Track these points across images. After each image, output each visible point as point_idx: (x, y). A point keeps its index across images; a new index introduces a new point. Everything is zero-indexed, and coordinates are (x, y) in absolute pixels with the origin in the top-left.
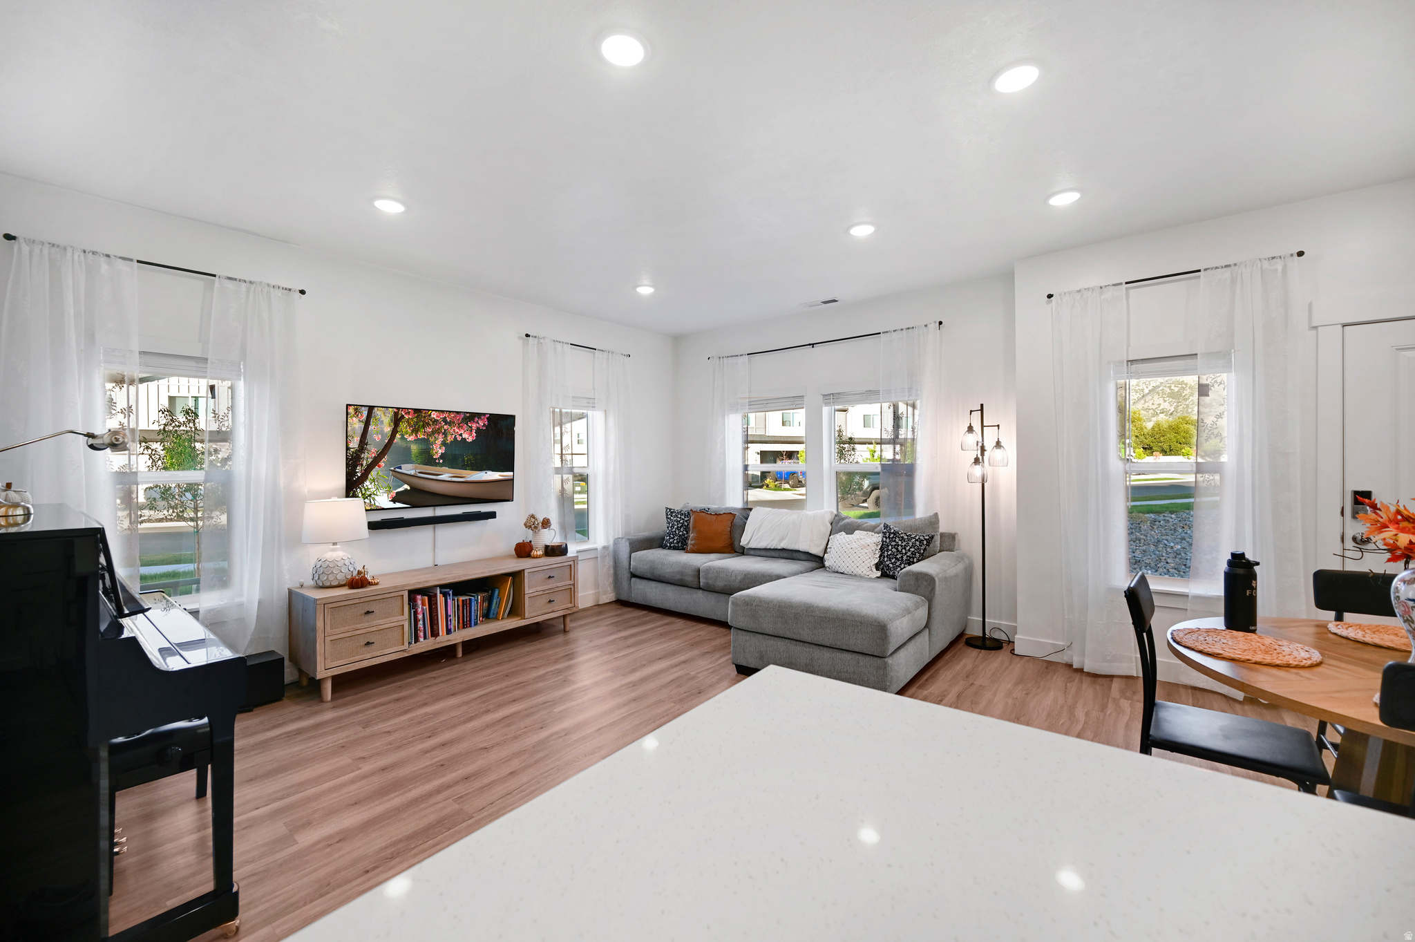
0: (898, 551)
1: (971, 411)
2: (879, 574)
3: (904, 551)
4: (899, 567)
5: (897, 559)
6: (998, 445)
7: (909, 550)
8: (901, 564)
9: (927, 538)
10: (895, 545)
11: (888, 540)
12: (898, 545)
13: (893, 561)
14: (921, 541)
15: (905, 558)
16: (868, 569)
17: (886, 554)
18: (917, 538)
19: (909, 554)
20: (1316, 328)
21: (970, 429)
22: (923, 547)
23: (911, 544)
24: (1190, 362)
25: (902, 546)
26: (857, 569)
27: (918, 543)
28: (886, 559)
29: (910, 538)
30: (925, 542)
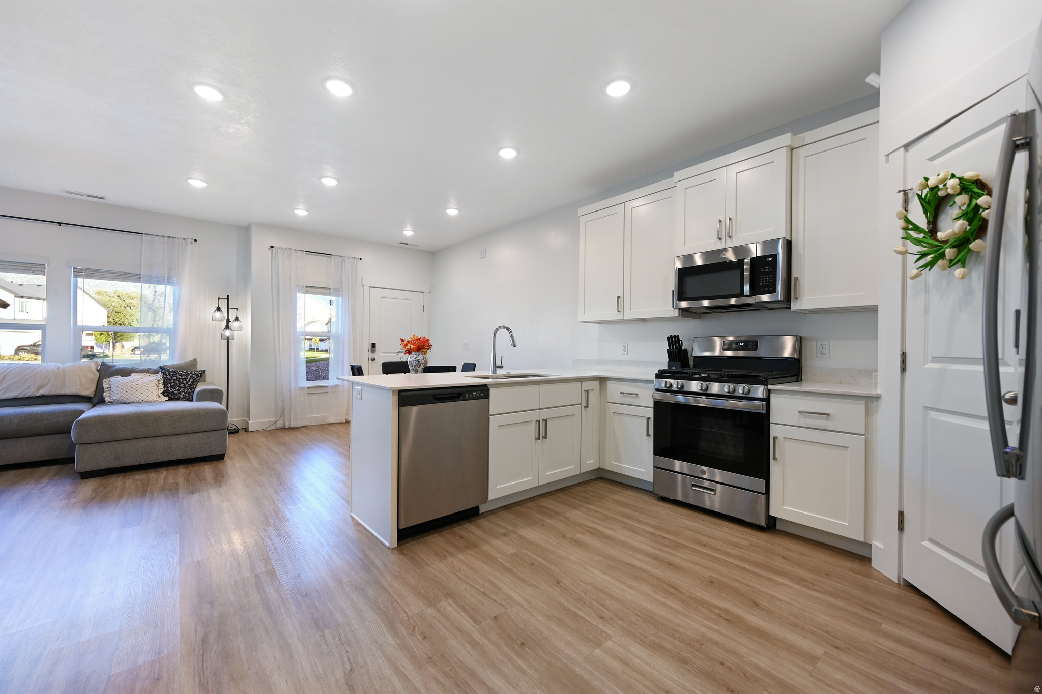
0: (180, 382)
1: (219, 298)
2: (167, 398)
3: (185, 382)
4: (183, 392)
5: (179, 387)
6: (237, 319)
7: (189, 381)
8: (184, 390)
9: (201, 372)
10: (176, 379)
11: (169, 377)
12: (180, 379)
13: (177, 388)
14: (197, 375)
15: (187, 386)
16: (157, 397)
17: (169, 385)
18: (193, 373)
19: (189, 383)
20: (363, 286)
21: (219, 309)
22: (198, 378)
23: (189, 377)
24: (327, 291)
25: (182, 379)
26: (147, 398)
27: (195, 376)
28: (170, 389)
29: (187, 374)
30: (200, 375)
